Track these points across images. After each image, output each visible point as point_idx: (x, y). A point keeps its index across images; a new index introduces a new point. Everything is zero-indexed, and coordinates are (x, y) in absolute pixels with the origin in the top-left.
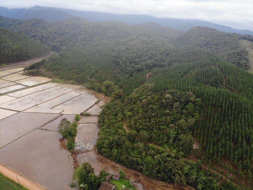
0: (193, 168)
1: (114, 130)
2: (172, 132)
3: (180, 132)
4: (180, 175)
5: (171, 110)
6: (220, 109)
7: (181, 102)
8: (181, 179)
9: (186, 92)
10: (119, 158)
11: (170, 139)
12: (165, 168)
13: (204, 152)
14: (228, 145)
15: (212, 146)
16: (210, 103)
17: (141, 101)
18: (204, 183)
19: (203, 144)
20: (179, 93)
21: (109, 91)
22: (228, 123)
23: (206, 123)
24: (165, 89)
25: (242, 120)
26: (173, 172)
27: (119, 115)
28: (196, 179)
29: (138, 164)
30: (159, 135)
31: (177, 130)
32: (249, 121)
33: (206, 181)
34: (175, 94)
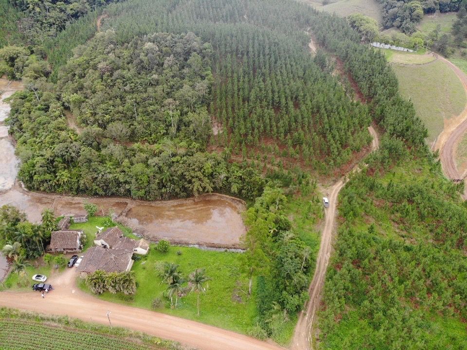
0: (219, 163)
1: (50, 136)
2: (171, 113)
3: (185, 109)
4: (200, 179)
5: (160, 74)
6: (245, 56)
7: (177, 54)
8: (203, 185)
9: (183, 34)
10: (76, 185)
11: (170, 127)
12: (172, 176)
13: (232, 135)
14: (266, 115)
15: (242, 122)
16: (228, 49)
17: (95, 68)
18: (240, 181)
19: (227, 123)
20: (169, 38)
21: (18, 69)
22: (261, 80)
23: (226, 86)
24: (141, 34)
25: (282, 71)
26: (187, 177)
27: (52, 105)
28: (227, 178)
29: (119, 184)
30: (149, 125)
31: (180, 108)
32: (293, 71)
33: (243, 177)
34: (163, 42)
